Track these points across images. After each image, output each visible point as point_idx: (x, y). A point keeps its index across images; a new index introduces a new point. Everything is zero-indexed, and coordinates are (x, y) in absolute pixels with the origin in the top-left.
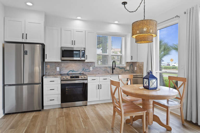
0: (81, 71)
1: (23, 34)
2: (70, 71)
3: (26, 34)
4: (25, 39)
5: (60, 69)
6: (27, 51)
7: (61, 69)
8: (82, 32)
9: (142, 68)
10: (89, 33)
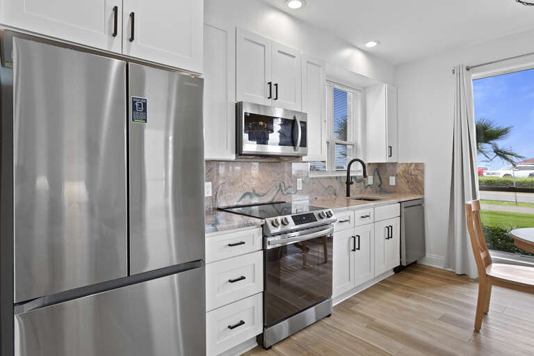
0: (275, 193)
1: (116, 9)
2: (244, 195)
3: (132, 15)
4: (126, 42)
5: (215, 190)
6: (145, 104)
7: (217, 189)
8: (294, 57)
9: (420, 178)
10: (309, 64)
